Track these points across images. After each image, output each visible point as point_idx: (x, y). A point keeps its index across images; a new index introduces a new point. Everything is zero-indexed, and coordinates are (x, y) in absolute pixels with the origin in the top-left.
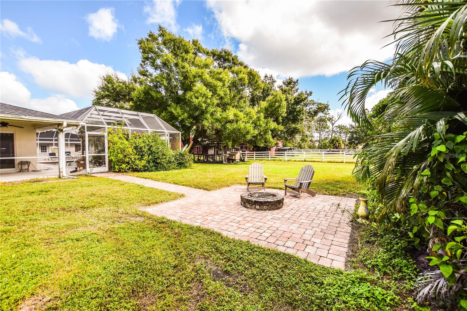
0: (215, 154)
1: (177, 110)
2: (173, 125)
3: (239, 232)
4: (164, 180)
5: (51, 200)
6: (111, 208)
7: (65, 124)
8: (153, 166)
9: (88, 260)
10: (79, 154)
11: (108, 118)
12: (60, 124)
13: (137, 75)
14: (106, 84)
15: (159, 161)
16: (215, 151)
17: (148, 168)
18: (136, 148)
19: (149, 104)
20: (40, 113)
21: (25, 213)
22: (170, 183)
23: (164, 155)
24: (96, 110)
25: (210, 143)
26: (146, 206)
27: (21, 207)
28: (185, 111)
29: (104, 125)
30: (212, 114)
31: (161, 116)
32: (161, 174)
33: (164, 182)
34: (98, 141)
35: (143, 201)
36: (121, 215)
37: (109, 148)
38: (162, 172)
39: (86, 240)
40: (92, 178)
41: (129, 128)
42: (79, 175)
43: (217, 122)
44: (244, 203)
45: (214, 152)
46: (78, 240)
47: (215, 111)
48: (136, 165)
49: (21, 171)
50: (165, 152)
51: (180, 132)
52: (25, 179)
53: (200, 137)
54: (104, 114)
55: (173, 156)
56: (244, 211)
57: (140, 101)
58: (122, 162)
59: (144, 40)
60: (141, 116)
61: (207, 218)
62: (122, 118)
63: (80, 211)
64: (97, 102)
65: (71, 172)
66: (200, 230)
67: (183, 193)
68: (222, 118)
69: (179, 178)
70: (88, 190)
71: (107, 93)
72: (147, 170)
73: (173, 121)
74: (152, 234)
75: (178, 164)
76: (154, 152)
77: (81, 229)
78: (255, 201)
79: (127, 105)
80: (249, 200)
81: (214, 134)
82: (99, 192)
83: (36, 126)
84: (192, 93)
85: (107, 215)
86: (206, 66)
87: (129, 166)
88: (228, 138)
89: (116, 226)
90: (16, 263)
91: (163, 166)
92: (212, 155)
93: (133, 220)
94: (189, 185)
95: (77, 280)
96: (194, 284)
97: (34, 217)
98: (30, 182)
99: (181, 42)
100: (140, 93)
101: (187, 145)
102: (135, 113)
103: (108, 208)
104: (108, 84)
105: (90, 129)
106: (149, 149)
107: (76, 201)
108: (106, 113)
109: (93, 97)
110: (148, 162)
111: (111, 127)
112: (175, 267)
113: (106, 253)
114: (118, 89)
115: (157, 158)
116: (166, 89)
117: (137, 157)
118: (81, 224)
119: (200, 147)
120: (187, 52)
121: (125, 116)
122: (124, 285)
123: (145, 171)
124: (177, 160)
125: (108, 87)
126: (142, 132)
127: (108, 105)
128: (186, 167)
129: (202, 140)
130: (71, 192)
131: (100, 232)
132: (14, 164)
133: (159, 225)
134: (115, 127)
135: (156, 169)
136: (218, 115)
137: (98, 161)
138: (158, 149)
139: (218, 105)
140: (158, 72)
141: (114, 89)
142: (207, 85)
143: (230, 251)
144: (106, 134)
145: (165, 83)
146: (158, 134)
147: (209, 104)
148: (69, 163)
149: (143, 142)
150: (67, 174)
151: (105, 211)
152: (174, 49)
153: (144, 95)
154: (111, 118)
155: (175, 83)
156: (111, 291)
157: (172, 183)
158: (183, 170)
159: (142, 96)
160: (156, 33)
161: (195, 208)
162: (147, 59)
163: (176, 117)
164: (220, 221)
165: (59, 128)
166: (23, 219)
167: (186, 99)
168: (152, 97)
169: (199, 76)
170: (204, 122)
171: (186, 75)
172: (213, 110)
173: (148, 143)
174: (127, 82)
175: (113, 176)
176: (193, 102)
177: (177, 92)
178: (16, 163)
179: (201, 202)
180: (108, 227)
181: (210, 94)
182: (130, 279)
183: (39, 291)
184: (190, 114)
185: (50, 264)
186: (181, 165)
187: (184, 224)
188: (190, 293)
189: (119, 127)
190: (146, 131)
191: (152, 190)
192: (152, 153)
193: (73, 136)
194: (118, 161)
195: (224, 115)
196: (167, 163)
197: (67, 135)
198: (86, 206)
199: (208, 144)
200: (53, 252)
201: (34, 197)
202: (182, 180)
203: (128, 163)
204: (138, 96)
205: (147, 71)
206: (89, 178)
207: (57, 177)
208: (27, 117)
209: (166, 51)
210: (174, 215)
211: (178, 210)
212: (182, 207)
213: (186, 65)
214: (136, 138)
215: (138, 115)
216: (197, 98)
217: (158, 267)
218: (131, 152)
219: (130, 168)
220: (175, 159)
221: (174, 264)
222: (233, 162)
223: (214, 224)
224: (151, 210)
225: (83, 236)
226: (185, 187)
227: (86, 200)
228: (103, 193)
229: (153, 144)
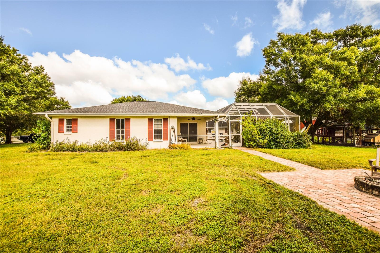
0: (344, 136)
1: (296, 97)
2: (293, 111)
3: (338, 208)
4: (281, 156)
5: (210, 159)
6: (239, 168)
7: (218, 116)
8: (273, 144)
9: (222, 191)
10: (226, 135)
11: (243, 109)
12: (216, 117)
13: (264, 75)
14: (242, 86)
15: (278, 140)
16: (343, 132)
17: (269, 146)
18: (260, 130)
19: (272, 95)
20: (207, 111)
21: (200, 164)
22: (285, 158)
23: (282, 135)
24: (235, 106)
25: (336, 125)
26: (261, 171)
27: (198, 161)
28: (305, 97)
29: (240, 115)
30: (335, 96)
31: (282, 104)
32: (280, 151)
33: (280, 157)
34: (236, 126)
35: (260, 168)
36: (244, 174)
37: (242, 131)
38: (281, 150)
39: (223, 182)
40: (232, 150)
41: (256, 116)
42: (225, 147)
43: (342, 103)
44: (358, 185)
45: (343, 134)
46: (219, 181)
47: (339, 92)
48: (260, 143)
49: (199, 144)
50: (283, 133)
51: (299, 117)
52: (201, 148)
53: (324, 119)
54: (240, 108)
55: (291, 137)
56: (356, 193)
57: (265, 94)
58: (251, 140)
59: (267, 48)
60: (265, 106)
61: (309, 189)
62: (251, 108)
63: (223, 167)
64: (238, 100)
65: (221, 145)
66: (297, 196)
67: (294, 167)
68: (348, 98)
69: (296, 156)
70: (229, 157)
71: (243, 92)
72: (268, 147)
73: (293, 107)
74: (260, 188)
75: (296, 144)
76: (274, 133)
77: (221, 176)
78: (372, 185)
79: (256, 99)
80: (364, 183)
81: (341, 115)
82: (234, 158)
83: (206, 118)
84: (311, 80)
85: (236, 172)
86: (326, 50)
87: (255, 143)
88: (359, 119)
89: (240, 178)
90: (195, 183)
91: (282, 144)
92: (341, 137)
93: (250, 178)
94: (302, 162)
95: (216, 198)
96: (278, 224)
97: (203, 166)
98: (203, 149)
99: (298, 38)
100: (265, 88)
101: (305, 127)
102: (261, 104)
103: (237, 168)
104: (244, 86)
105: (232, 118)
106: (270, 131)
107: (221, 162)
108: (241, 107)
109: (235, 97)
110: (270, 141)
111: (244, 116)
112: (268, 210)
113: (231, 190)
114: (250, 88)
115: (276, 138)
116: (286, 80)
117: (261, 137)
118: (222, 174)
119: (324, 129)
120: (304, 44)
121: (254, 107)
122: (236, 208)
123: (267, 148)
124: (296, 140)
125: (244, 88)
126: (265, 118)
127: (244, 101)
128: (304, 147)
129: (326, 122)
130: (220, 157)
131: (230, 180)
132: (197, 139)
133: (266, 185)
134: (246, 116)
135: (276, 147)
136: (344, 96)
137: (236, 139)
138: (278, 130)
139: (343, 85)
140: (279, 69)
141: (248, 88)
142: (327, 68)
143: (319, 216)
144: (241, 121)
145: (285, 76)
146: (278, 119)
147: (331, 87)
148: (221, 140)
149: (266, 126)
150: (219, 146)
151: (236, 170)
152: (292, 46)
153: (268, 90)
154: (245, 109)
155: (294, 74)
156: (229, 208)
157: (287, 158)
158: (301, 150)
159: (266, 91)
160: (276, 39)
161: (300, 180)
162: (269, 61)
163: (296, 103)
164: (321, 194)
165: (216, 119)
166: (198, 166)
167: (305, 86)
168: (275, 89)
169: (318, 62)
170: (325, 105)
171: (305, 65)
172: (336, 91)
173: (269, 126)
174: (256, 81)
175: (244, 150)
176: (312, 88)
177: (297, 81)
178: (198, 138)
179: (309, 177)
180: (235, 178)
181: (331, 76)
182: (240, 206)
183: (201, 196)
184: (309, 98)
185: (206, 188)
186: (299, 145)
187: (285, 188)
188: (274, 227)
189: (248, 115)
190: (269, 117)
191: (268, 162)
192: (273, 134)
193: (224, 123)
194: (248, 139)
195: (352, 94)
196: (286, 143)
197: (220, 123)
198: (226, 165)
199: (334, 125)
200: (208, 183)
201: (203, 157)
202: (297, 157)
203: (255, 141)
204: (263, 91)
205: (270, 70)
206: (230, 150)
207: (214, 147)
208: (202, 114)
209: (285, 50)
210: (280, 181)
211: (285, 179)
212: (289, 177)
213: (304, 56)
214: (260, 123)
215: (263, 106)
216: (316, 83)
217: (258, 206)
218: (256, 133)
219: (256, 145)
220: (293, 140)
221: (268, 208)
222: (370, 145)
223: (315, 196)
224: (264, 175)
225: (222, 180)
226: (298, 163)
227: (226, 162)
228: (236, 159)
229: (273, 127)
